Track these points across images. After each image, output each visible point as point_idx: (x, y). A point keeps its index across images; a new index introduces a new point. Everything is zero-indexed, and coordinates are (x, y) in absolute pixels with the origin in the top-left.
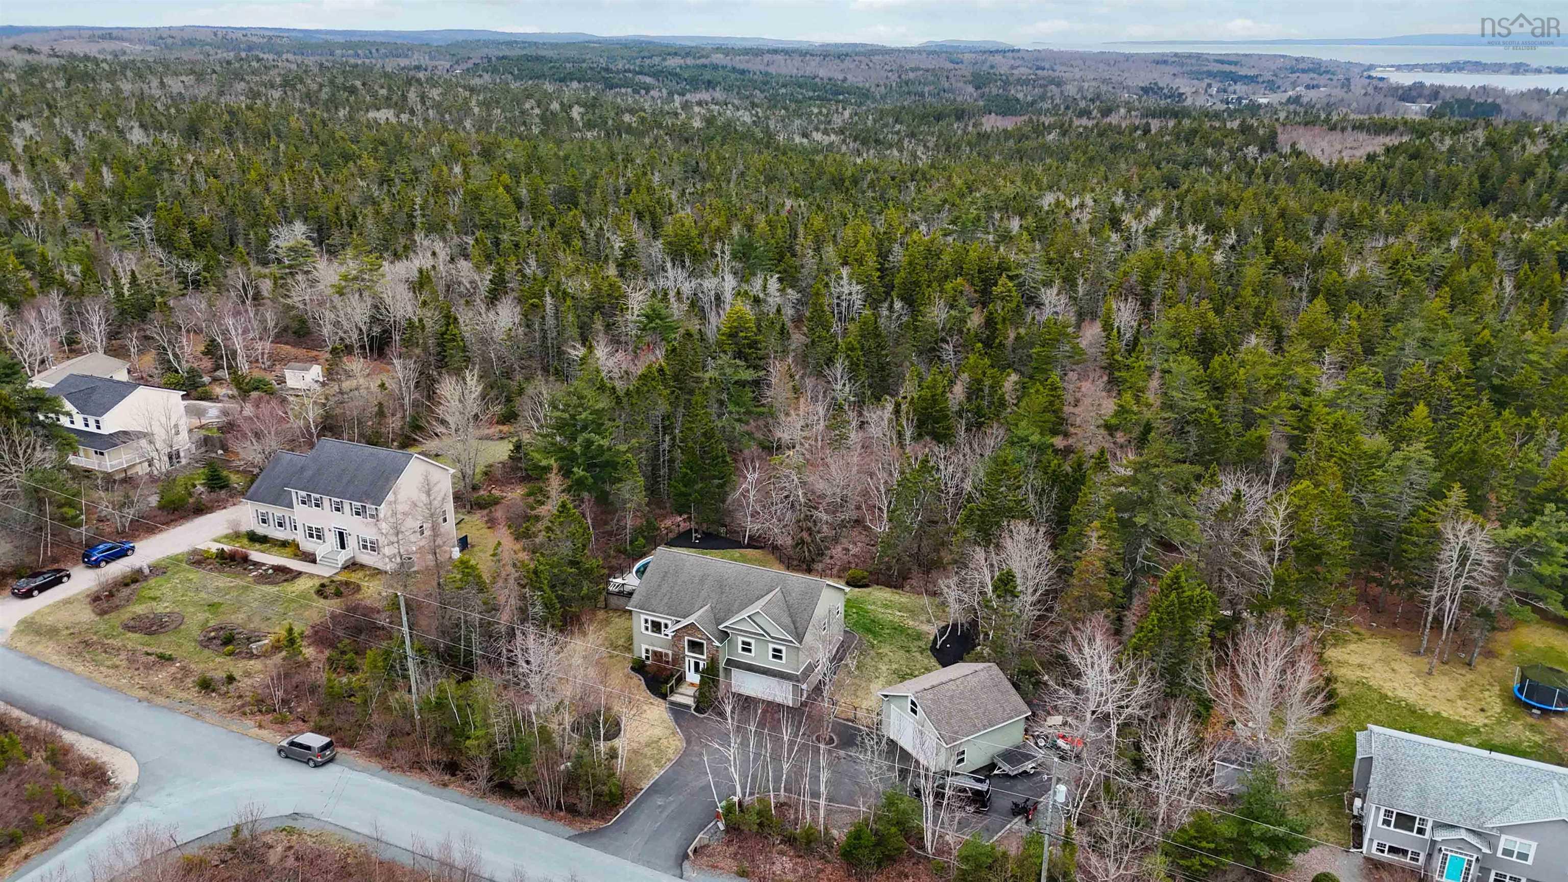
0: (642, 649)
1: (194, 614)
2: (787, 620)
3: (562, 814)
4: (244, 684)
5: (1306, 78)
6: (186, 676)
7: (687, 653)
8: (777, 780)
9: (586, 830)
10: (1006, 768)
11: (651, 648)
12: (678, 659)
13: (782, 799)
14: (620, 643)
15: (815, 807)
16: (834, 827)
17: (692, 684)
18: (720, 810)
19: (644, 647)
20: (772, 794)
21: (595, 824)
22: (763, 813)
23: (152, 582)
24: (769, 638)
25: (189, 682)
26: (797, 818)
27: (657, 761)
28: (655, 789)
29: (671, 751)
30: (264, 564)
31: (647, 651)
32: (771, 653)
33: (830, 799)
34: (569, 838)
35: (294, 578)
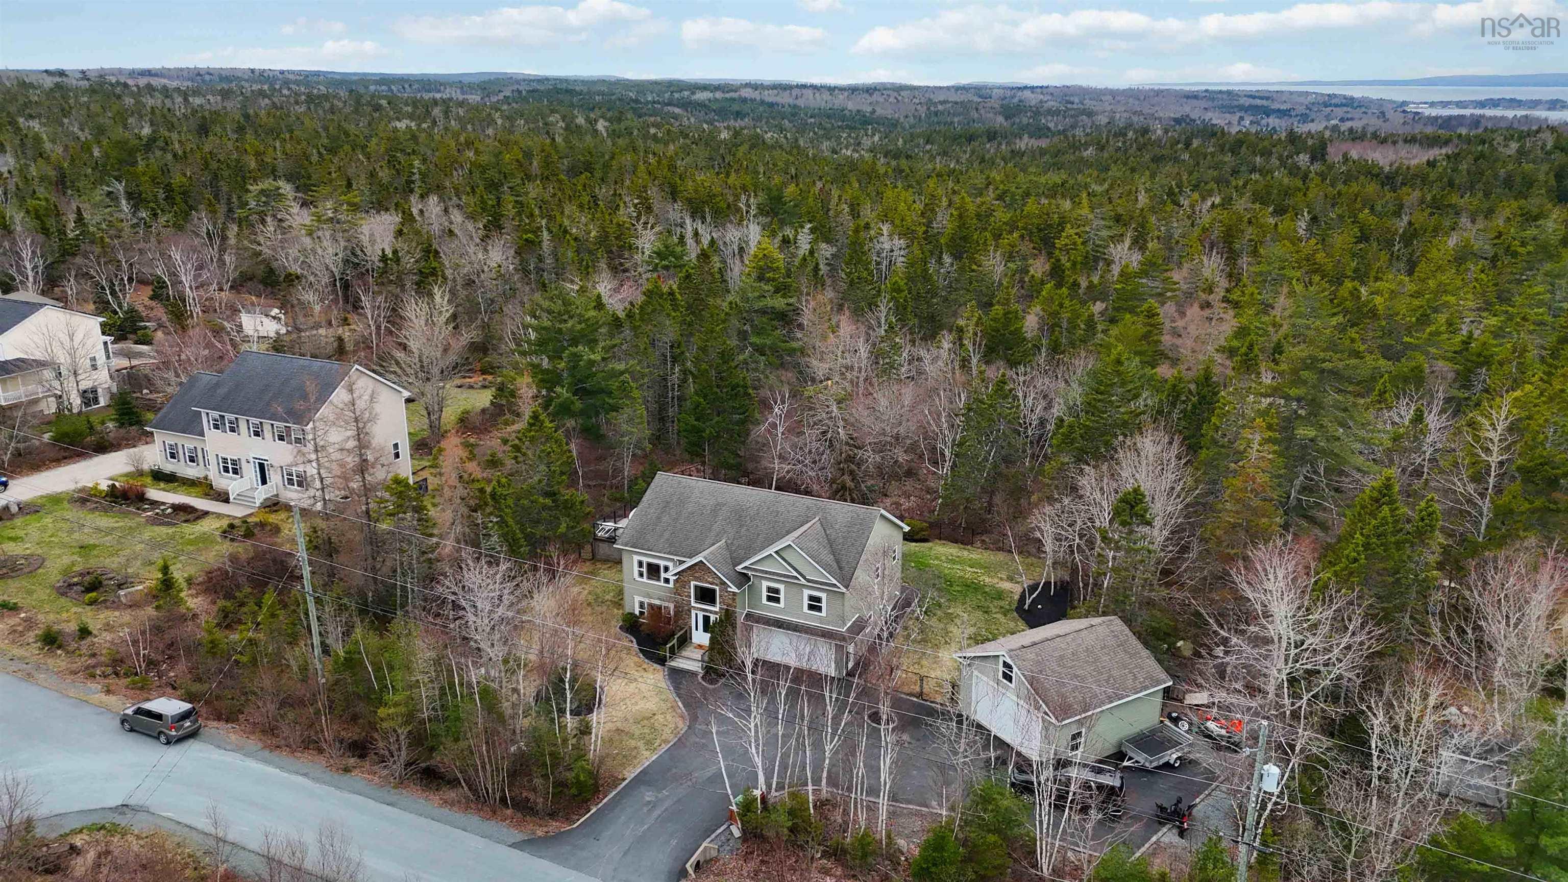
0: (634, 603)
1: (59, 556)
2: (830, 559)
3: (509, 812)
4: (103, 640)
5: (1340, 112)
6: (29, 628)
7: (693, 604)
8: (817, 767)
9: (540, 833)
10: (1141, 758)
11: (646, 601)
12: (682, 612)
13: (824, 794)
14: (608, 597)
15: (872, 809)
16: (899, 834)
17: (700, 647)
18: (734, 808)
19: (637, 599)
20: (810, 788)
21: (554, 826)
22: (796, 812)
23: (18, 521)
24: (803, 581)
25: (31, 636)
26: (846, 823)
27: (649, 743)
28: (642, 779)
29: (667, 731)
30: (163, 504)
31: (642, 605)
32: (806, 602)
33: (893, 798)
34: (513, 845)
35: (198, 518)
